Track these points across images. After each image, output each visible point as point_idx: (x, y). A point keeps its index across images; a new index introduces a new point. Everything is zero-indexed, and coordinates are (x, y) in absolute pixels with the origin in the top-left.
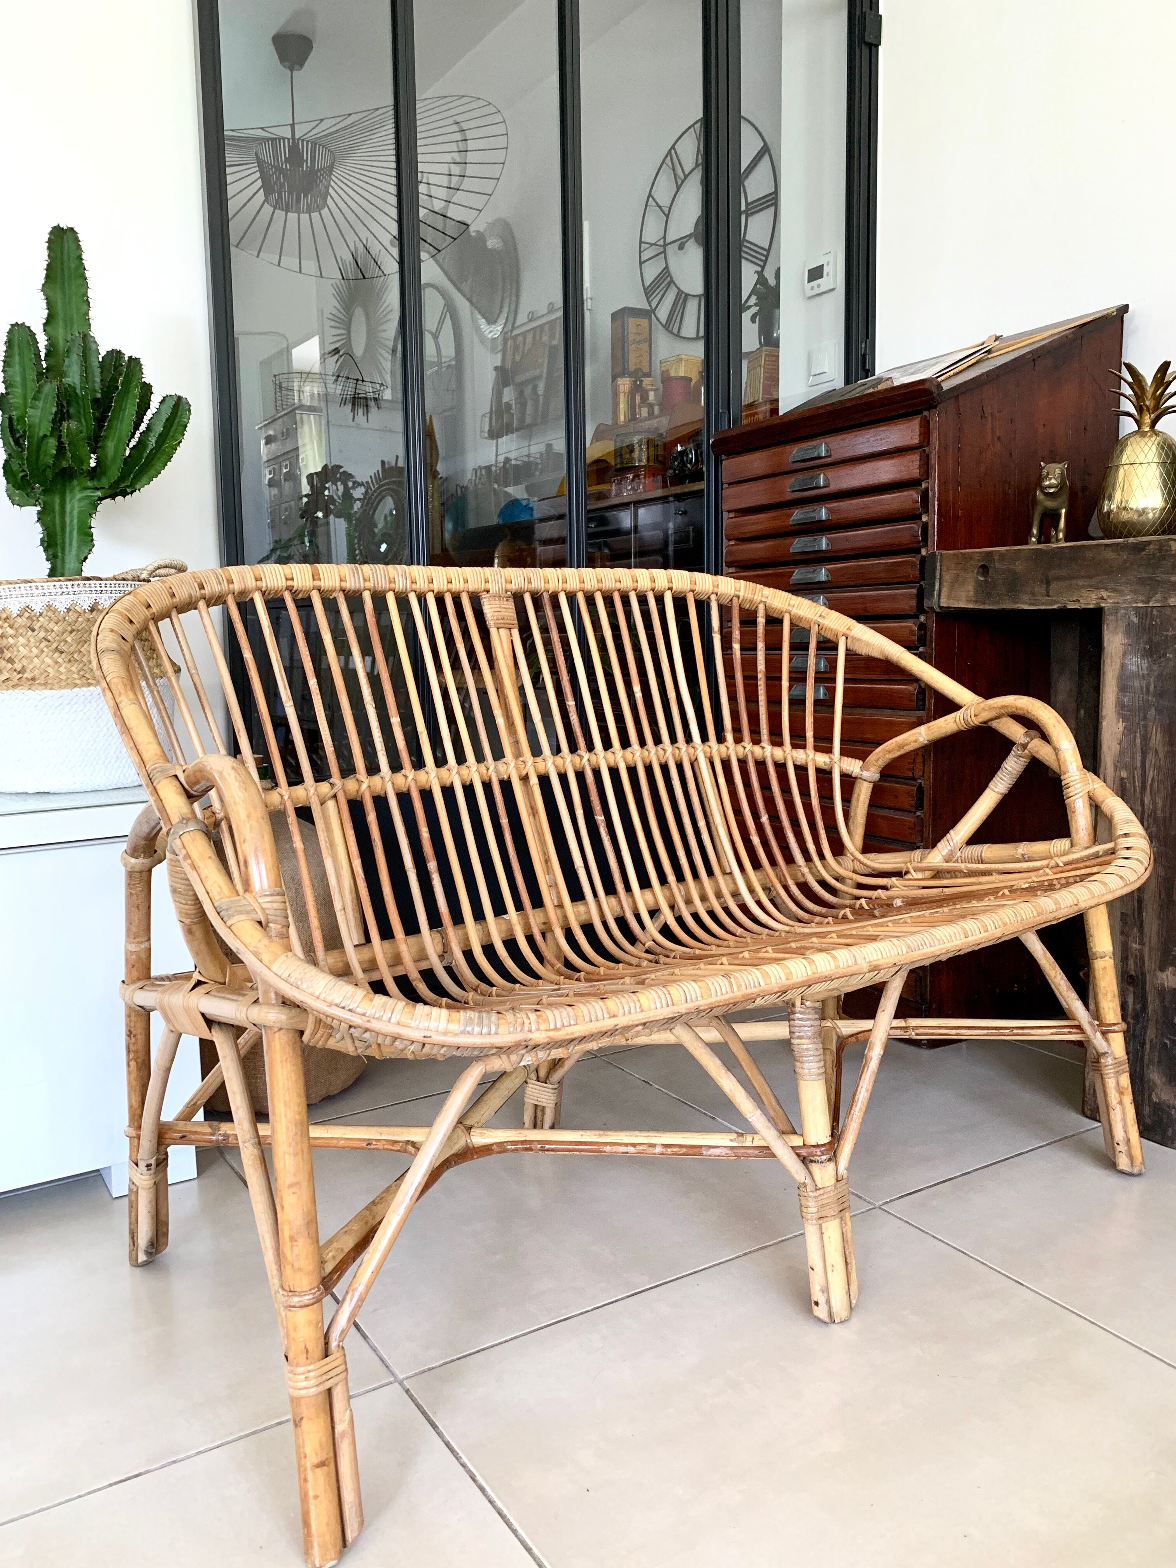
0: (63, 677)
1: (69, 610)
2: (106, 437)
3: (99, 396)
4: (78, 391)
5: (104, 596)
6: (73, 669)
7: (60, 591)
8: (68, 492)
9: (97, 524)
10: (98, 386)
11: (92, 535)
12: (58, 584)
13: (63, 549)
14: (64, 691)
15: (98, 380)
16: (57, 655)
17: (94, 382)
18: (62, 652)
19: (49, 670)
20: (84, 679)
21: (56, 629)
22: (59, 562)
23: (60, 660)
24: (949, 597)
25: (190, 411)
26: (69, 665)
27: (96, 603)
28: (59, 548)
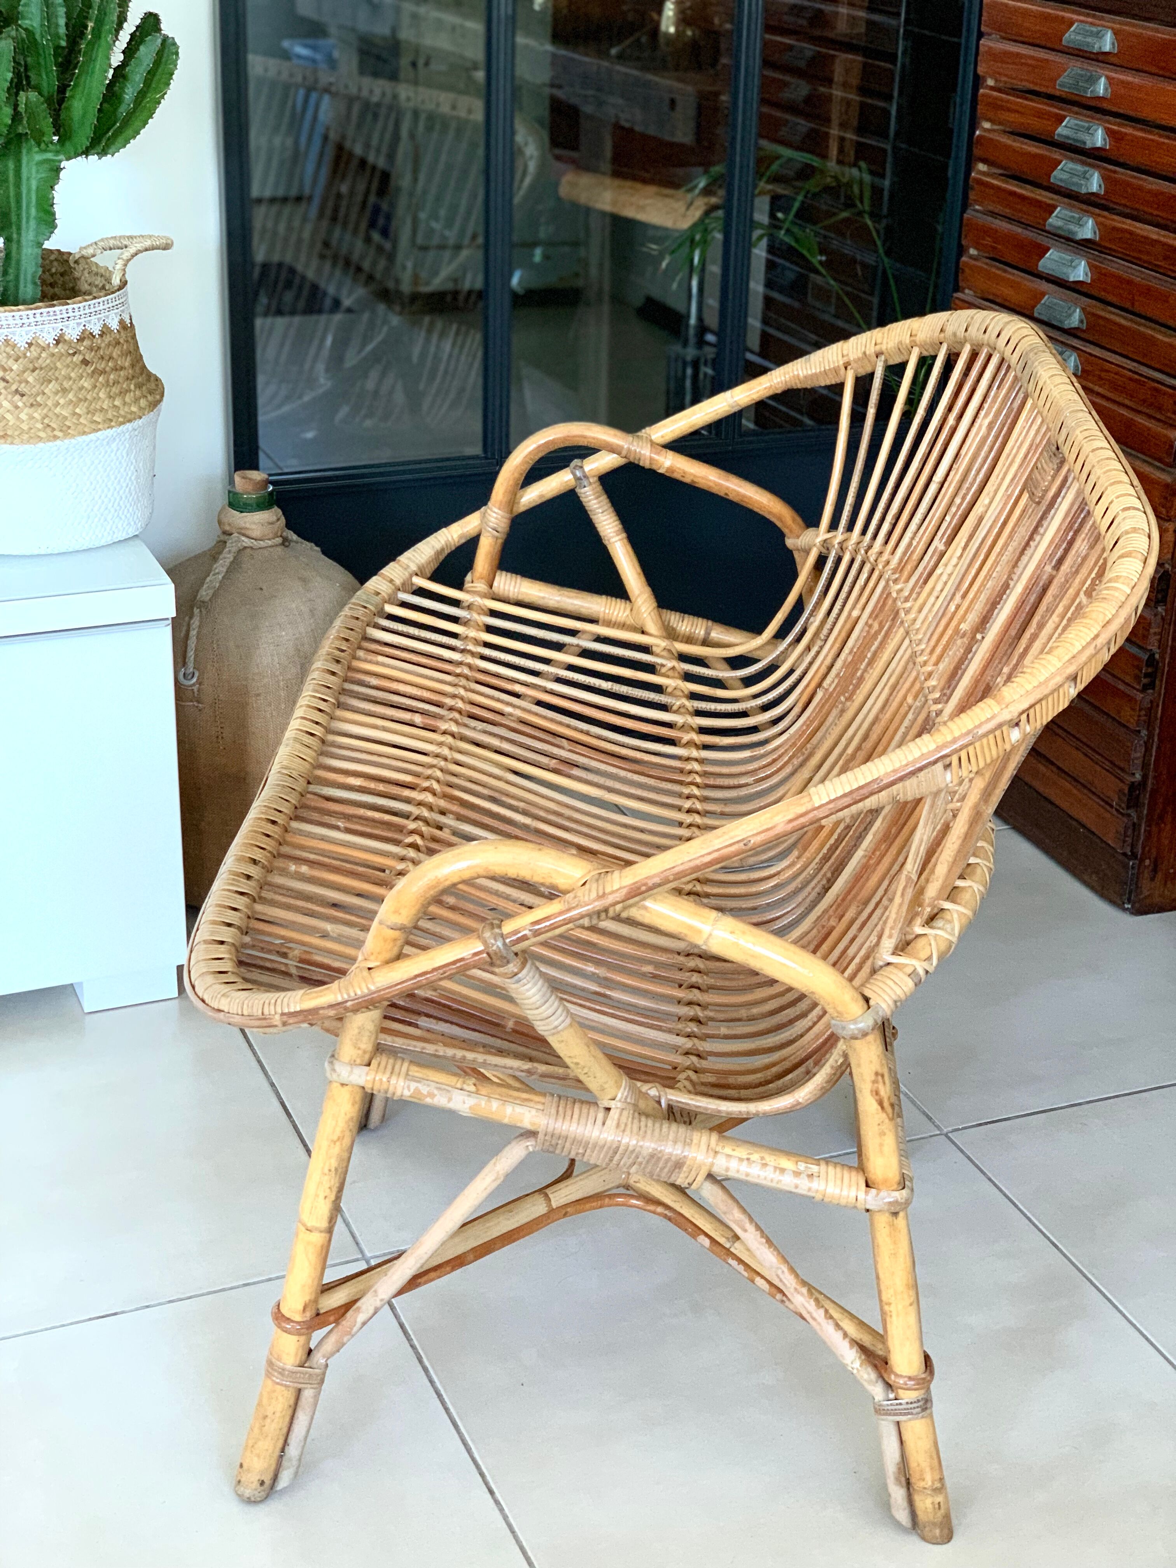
0: (25, 427)
1: (30, 345)
2: (72, 97)
3: (63, 43)
4: (38, 37)
5: (72, 323)
6: (36, 415)
7: (20, 322)
8: (24, 151)
10: (62, 30)
12: (17, 314)
13: (19, 229)
14: (27, 446)
15: (62, 21)
16: (17, 397)
17: (57, 25)
18: (23, 395)
19: (8, 416)
20: (49, 430)
21: (15, 367)
22: (14, 246)
23: (20, 404)
25: (177, 54)
26: (31, 411)
27: (62, 336)
28: (14, 227)
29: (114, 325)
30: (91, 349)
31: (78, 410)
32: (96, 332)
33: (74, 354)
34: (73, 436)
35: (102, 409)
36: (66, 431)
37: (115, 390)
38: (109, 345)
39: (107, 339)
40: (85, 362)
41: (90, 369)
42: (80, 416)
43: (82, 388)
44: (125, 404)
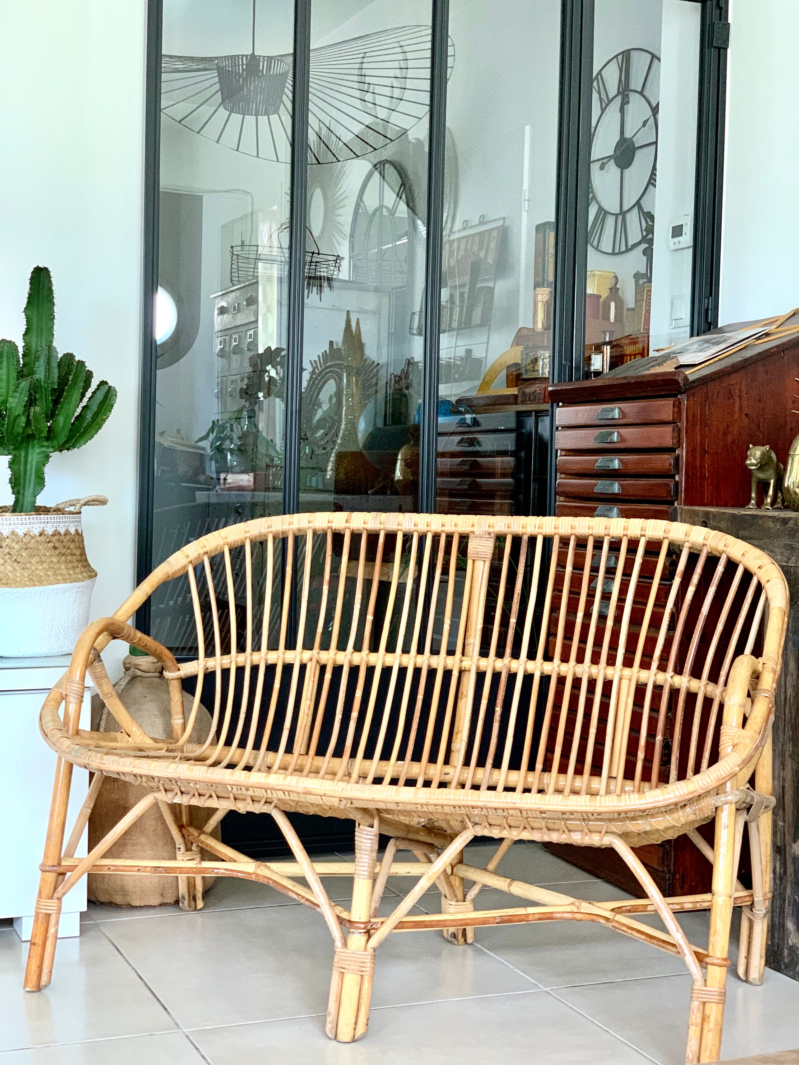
0: (18, 579)
1: (25, 535)
2: (59, 414)
3: (56, 387)
4: (42, 383)
5: (49, 525)
6: (25, 574)
7: (21, 522)
8: (30, 447)
9: (48, 470)
10: (56, 380)
11: (44, 479)
12: (20, 517)
13: (24, 487)
14: (18, 589)
15: (56, 376)
16: (16, 564)
17: (53, 377)
18: (19, 563)
19: (10, 574)
20: (31, 582)
21: (16, 547)
22: (21, 496)
23: (17, 568)
25: (116, 395)
26: (22, 571)
27: (44, 531)
28: (22, 487)
29: (72, 531)
30: (59, 541)
31: (48, 573)
32: (62, 532)
33: (49, 542)
34: (45, 585)
35: (62, 574)
36: (41, 583)
37: (70, 565)
38: (69, 541)
39: (68, 537)
40: (55, 548)
41: (57, 552)
42: (49, 576)
43: (52, 562)
44: (75, 573)
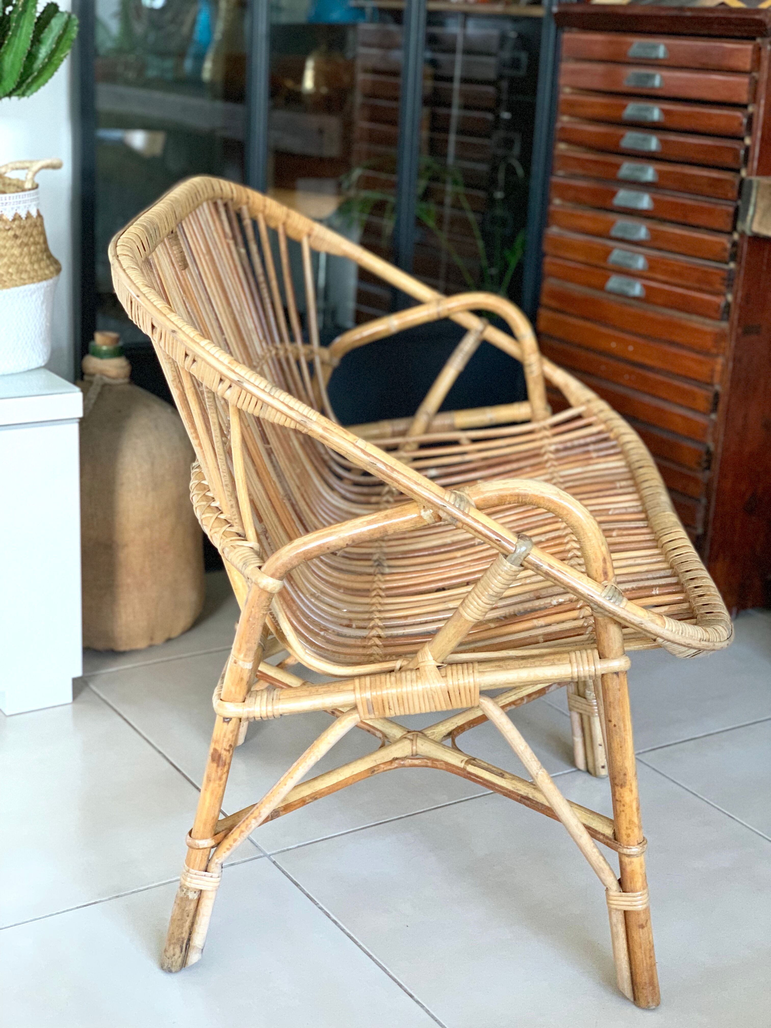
24: (760, 223)
29: (34, 213)
30: (20, 227)
31: (10, 270)
32: (23, 216)
33: (9, 230)
34: (8, 287)
35: (26, 271)
37: (34, 258)
38: (31, 226)
39: (29, 221)
40: (16, 237)
41: (19, 241)
42: (11, 274)
43: (13, 255)
44: (41, 268)
